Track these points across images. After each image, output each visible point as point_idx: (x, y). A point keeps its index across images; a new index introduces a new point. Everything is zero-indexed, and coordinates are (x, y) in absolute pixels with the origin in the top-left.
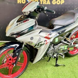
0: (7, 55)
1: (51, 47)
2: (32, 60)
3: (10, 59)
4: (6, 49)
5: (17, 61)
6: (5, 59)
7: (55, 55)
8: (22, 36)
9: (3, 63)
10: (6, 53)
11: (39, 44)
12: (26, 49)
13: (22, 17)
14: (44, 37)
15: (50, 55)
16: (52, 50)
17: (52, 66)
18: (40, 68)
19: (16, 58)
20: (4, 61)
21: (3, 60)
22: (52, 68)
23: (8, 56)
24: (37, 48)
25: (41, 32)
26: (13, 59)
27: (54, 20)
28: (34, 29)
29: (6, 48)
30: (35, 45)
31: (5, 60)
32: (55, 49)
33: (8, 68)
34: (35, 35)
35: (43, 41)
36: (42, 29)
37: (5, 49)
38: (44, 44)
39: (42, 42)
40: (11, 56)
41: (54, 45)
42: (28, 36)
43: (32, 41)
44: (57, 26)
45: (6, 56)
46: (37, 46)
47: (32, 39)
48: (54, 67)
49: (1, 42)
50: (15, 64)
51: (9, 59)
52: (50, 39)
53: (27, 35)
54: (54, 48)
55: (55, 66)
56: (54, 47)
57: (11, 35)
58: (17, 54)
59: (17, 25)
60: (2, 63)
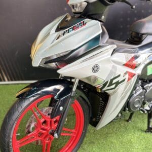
0: (36, 113)
1: (138, 88)
2: (94, 120)
3: (45, 122)
4: (35, 98)
5: (62, 124)
6: (31, 122)
7: (146, 105)
8: (71, 64)
9: (29, 132)
10: (34, 109)
11: (112, 80)
12: (80, 96)
13: (69, 18)
14: (124, 65)
15: (137, 106)
16: (140, 94)
17: (140, 133)
18: (113, 139)
19: (58, 118)
20: (29, 126)
21: (27, 125)
22: (141, 138)
23: (38, 115)
24: (107, 92)
25: (114, 51)
26: (51, 122)
27: (141, 22)
28: (101, 44)
29: (33, 96)
30: (105, 85)
31: (33, 125)
32: (148, 91)
33: (40, 142)
34: (103, 59)
35: (122, 74)
36: (117, 45)
37: (32, 99)
38: (124, 80)
39: (119, 76)
40: (45, 114)
41: (144, 81)
42: (85, 63)
43: (96, 74)
44: (149, 36)
45: (35, 115)
46: (108, 86)
47: (96, 69)
48: (143, 134)
49: (18, 84)
50: (57, 132)
51: (43, 120)
52: (136, 67)
53: (84, 61)
54: (143, 88)
55: (146, 132)
56: (145, 87)
57: (46, 63)
58: (61, 108)
59: (58, 38)
60: (26, 130)
